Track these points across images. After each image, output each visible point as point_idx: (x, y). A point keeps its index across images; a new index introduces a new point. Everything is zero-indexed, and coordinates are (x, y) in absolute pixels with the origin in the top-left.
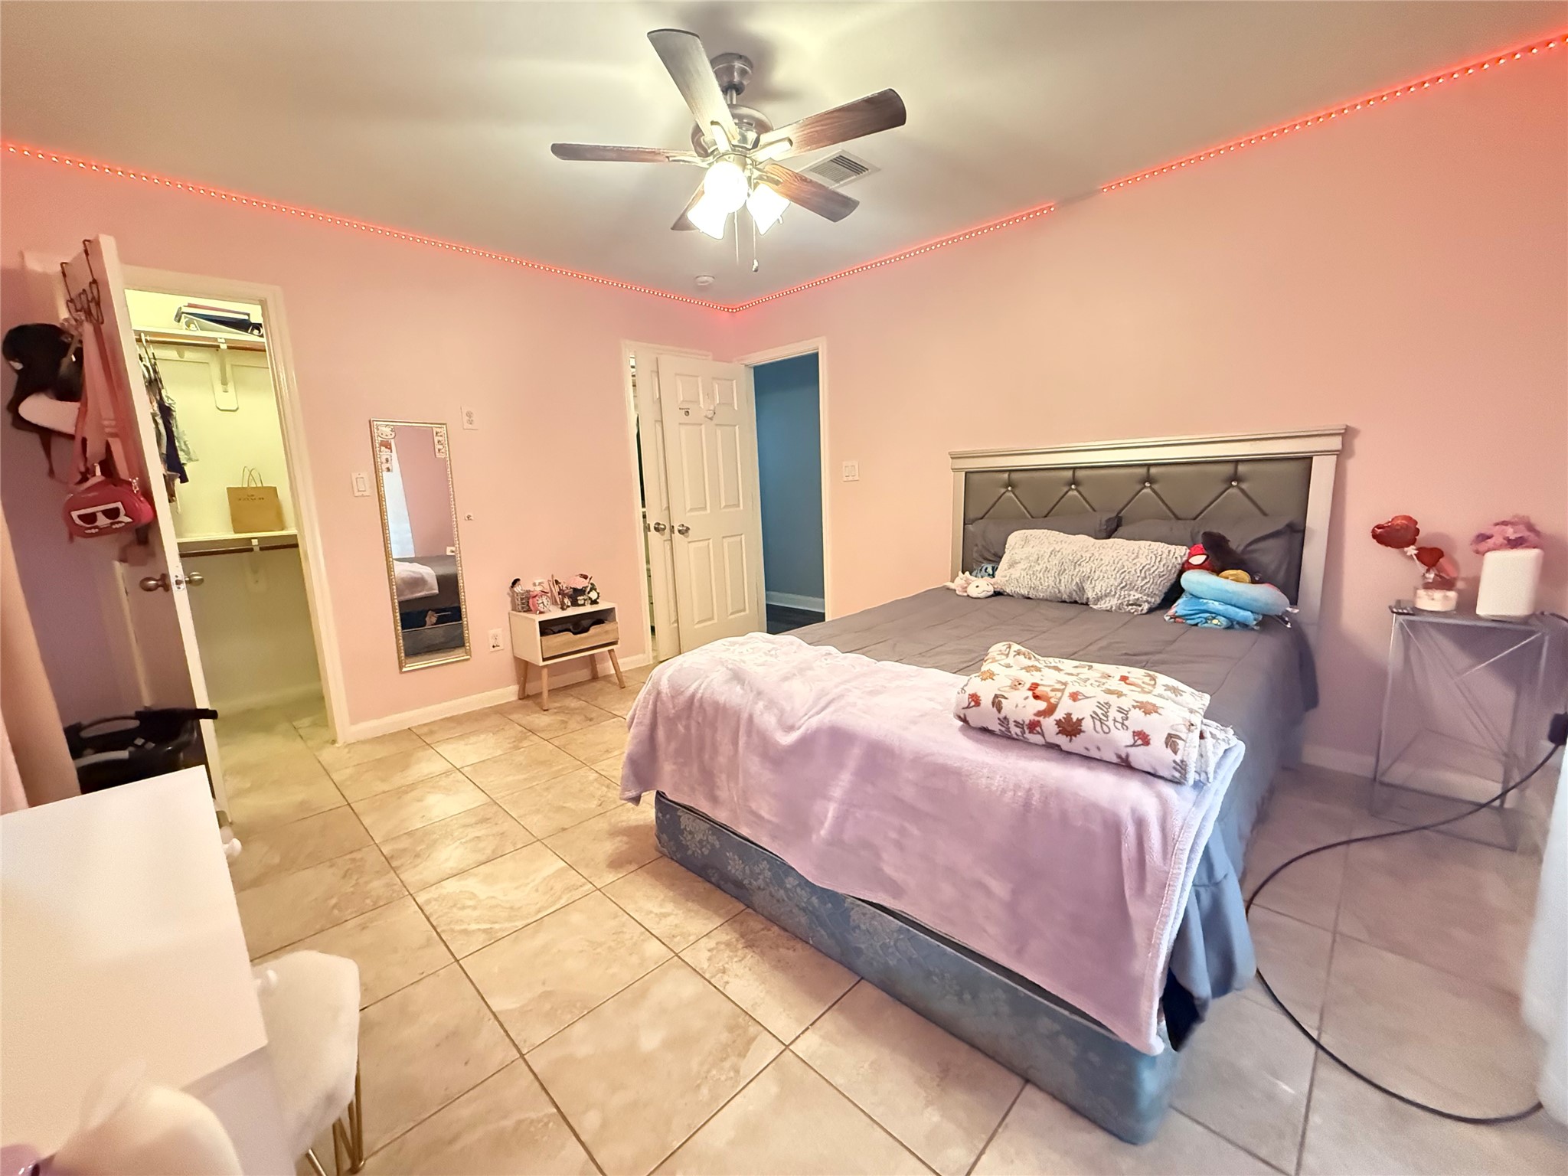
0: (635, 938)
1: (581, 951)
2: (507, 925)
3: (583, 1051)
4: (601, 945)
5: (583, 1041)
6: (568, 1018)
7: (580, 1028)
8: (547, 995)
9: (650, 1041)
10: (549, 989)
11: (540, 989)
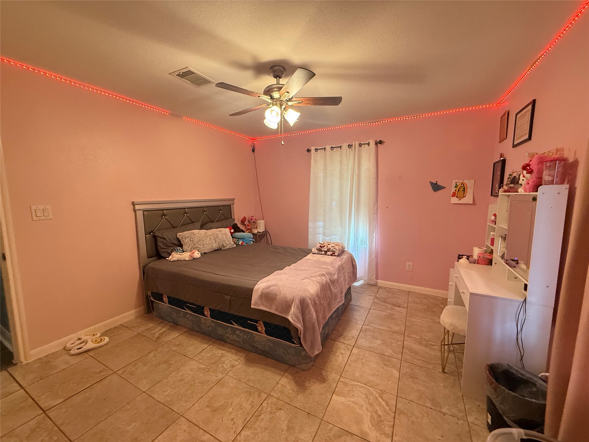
0: (354, 356)
1: (368, 366)
2: (374, 392)
3: (390, 351)
4: (362, 362)
5: (389, 352)
6: (386, 357)
7: (387, 354)
8: (385, 365)
9: (379, 342)
10: (384, 365)
11: (385, 367)
